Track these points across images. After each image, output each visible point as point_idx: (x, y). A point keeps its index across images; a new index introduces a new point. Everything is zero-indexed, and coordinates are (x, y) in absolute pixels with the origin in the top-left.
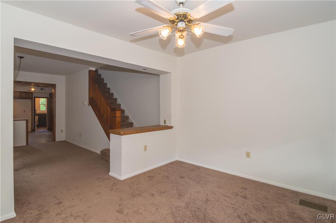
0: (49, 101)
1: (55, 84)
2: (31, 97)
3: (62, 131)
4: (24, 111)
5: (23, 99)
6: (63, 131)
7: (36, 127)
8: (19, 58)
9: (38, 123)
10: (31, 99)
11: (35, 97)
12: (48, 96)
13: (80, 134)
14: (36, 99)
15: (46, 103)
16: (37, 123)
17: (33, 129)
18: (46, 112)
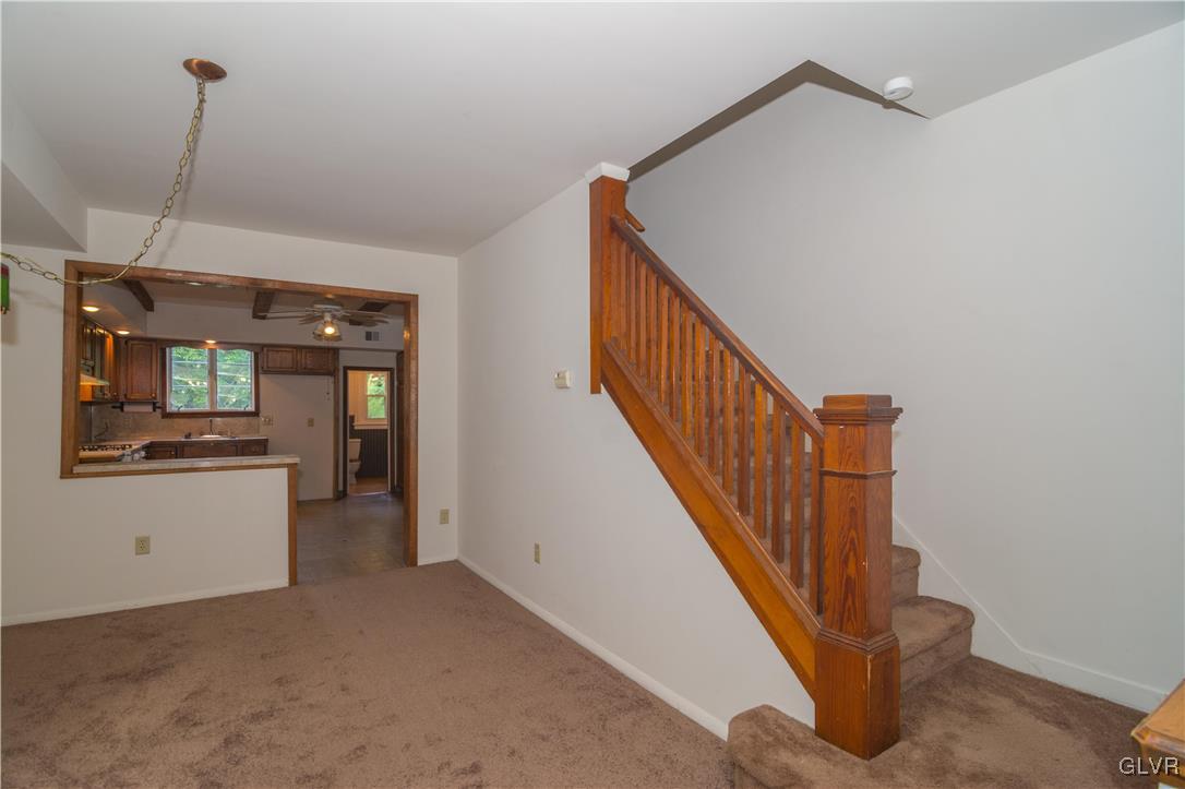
0: (396, 383)
1: (417, 296)
2: (332, 369)
3: (444, 517)
4: (311, 423)
5: (304, 374)
6: (450, 513)
7: (351, 479)
8: (192, 80)
9: (358, 463)
10: (332, 373)
11: (346, 369)
12: (393, 364)
13: (537, 547)
14: (351, 374)
15: (383, 389)
16: (354, 467)
17: (341, 488)
18: (385, 425)
